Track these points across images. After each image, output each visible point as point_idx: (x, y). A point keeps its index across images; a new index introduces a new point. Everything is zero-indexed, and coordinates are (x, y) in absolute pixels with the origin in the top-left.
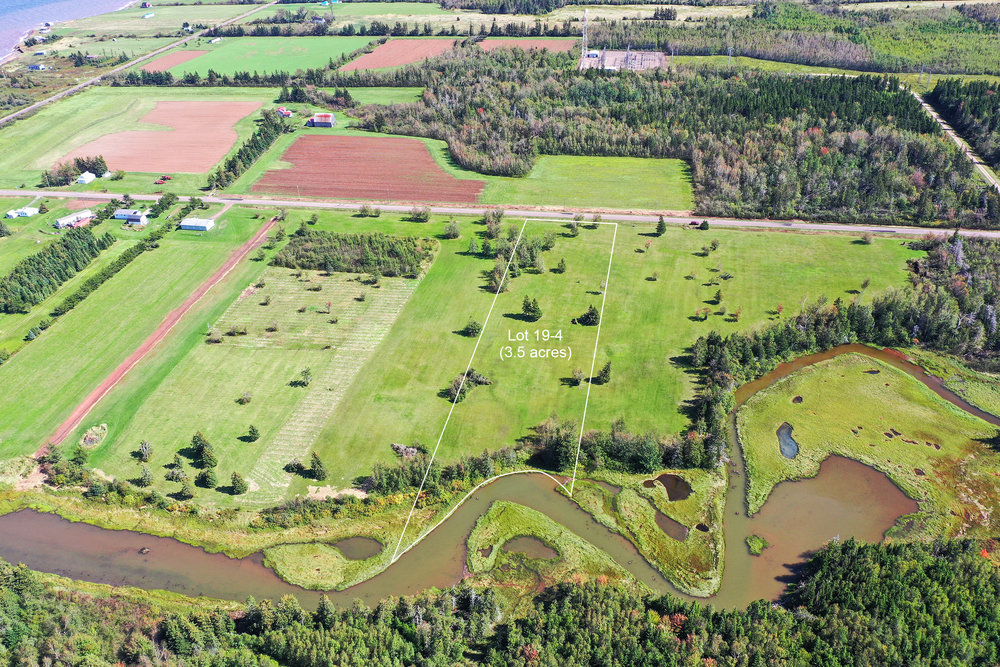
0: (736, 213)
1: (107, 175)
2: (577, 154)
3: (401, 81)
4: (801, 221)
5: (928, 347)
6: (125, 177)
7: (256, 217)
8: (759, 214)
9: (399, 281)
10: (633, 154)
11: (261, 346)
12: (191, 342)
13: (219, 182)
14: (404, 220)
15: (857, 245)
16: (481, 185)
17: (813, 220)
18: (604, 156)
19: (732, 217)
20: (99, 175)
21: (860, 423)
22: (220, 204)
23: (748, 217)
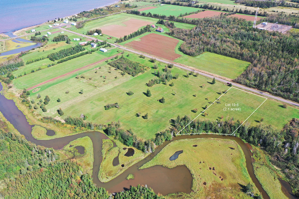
0: (246, 84)
1: (101, 34)
2: (218, 54)
3: (193, 23)
4: (269, 93)
5: (263, 149)
6: (104, 36)
7: (118, 52)
8: (254, 87)
9: (130, 76)
10: (236, 58)
11: (84, 82)
12: (73, 77)
13: (119, 41)
14: (149, 61)
15: (280, 107)
16: (180, 56)
17: (273, 94)
18: (226, 56)
19: (244, 85)
20: (99, 34)
21: (205, 161)
22: (114, 46)
23: (250, 87)
